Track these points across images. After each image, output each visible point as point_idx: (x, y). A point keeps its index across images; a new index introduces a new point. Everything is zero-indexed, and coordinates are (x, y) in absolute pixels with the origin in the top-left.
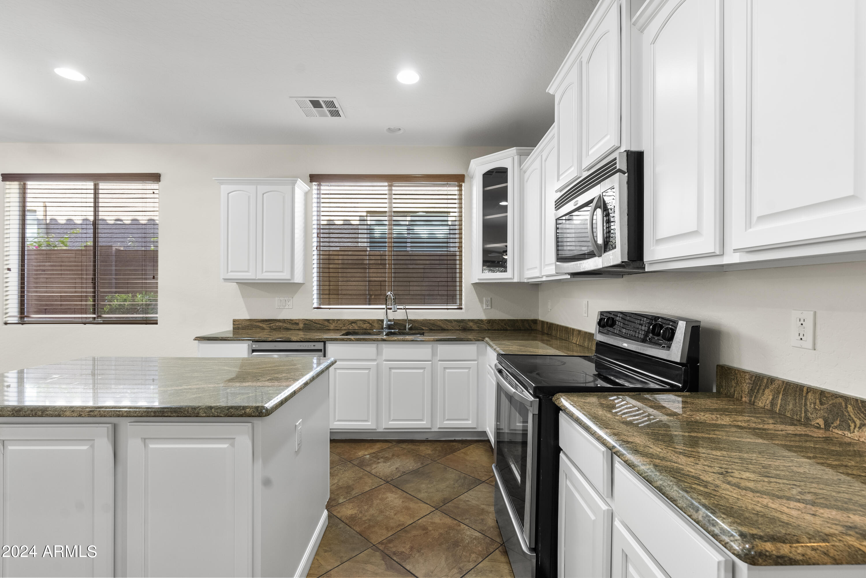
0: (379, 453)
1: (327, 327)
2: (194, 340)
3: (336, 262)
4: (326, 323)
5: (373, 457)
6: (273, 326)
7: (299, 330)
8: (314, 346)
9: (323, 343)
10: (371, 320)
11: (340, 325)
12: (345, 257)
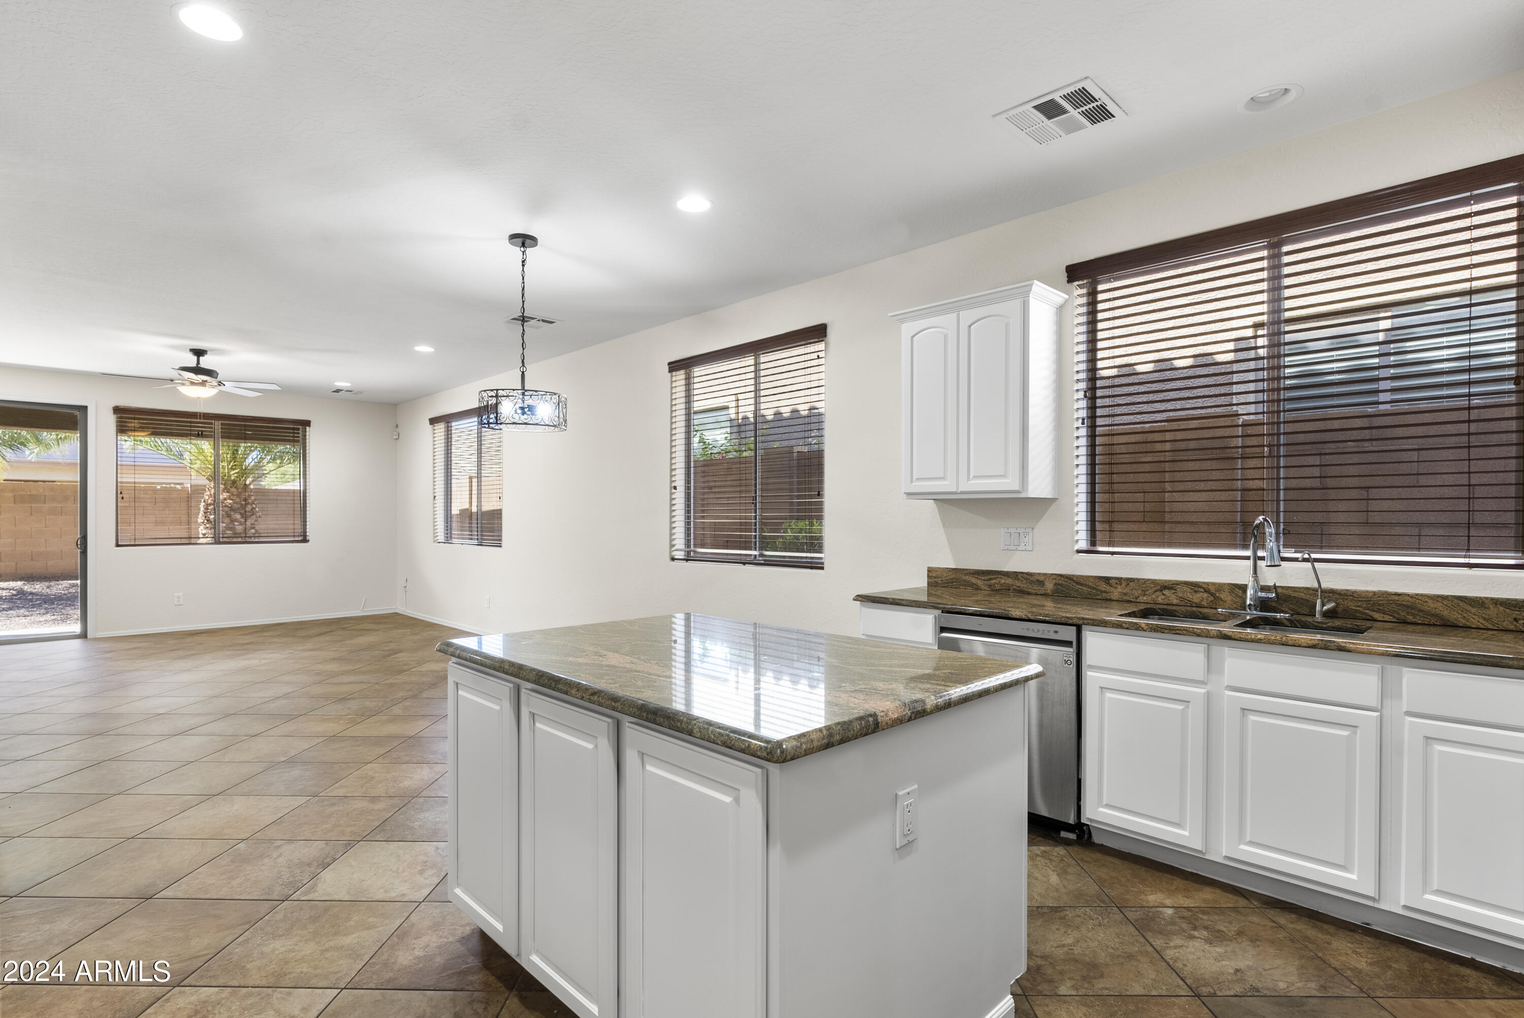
0: (1204, 913)
1: (1104, 595)
2: (854, 600)
3: (1159, 447)
4: (1103, 586)
5: (1183, 918)
6: (994, 584)
7: (1045, 595)
8: (1056, 632)
9: (1075, 628)
10: (1214, 584)
11: (1134, 591)
12: (1180, 435)
